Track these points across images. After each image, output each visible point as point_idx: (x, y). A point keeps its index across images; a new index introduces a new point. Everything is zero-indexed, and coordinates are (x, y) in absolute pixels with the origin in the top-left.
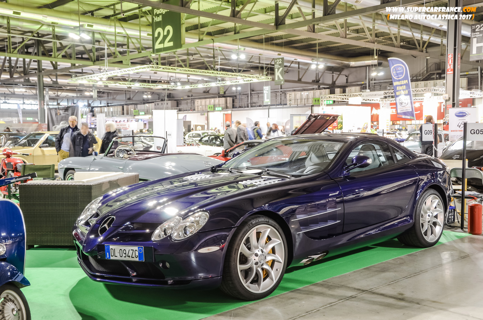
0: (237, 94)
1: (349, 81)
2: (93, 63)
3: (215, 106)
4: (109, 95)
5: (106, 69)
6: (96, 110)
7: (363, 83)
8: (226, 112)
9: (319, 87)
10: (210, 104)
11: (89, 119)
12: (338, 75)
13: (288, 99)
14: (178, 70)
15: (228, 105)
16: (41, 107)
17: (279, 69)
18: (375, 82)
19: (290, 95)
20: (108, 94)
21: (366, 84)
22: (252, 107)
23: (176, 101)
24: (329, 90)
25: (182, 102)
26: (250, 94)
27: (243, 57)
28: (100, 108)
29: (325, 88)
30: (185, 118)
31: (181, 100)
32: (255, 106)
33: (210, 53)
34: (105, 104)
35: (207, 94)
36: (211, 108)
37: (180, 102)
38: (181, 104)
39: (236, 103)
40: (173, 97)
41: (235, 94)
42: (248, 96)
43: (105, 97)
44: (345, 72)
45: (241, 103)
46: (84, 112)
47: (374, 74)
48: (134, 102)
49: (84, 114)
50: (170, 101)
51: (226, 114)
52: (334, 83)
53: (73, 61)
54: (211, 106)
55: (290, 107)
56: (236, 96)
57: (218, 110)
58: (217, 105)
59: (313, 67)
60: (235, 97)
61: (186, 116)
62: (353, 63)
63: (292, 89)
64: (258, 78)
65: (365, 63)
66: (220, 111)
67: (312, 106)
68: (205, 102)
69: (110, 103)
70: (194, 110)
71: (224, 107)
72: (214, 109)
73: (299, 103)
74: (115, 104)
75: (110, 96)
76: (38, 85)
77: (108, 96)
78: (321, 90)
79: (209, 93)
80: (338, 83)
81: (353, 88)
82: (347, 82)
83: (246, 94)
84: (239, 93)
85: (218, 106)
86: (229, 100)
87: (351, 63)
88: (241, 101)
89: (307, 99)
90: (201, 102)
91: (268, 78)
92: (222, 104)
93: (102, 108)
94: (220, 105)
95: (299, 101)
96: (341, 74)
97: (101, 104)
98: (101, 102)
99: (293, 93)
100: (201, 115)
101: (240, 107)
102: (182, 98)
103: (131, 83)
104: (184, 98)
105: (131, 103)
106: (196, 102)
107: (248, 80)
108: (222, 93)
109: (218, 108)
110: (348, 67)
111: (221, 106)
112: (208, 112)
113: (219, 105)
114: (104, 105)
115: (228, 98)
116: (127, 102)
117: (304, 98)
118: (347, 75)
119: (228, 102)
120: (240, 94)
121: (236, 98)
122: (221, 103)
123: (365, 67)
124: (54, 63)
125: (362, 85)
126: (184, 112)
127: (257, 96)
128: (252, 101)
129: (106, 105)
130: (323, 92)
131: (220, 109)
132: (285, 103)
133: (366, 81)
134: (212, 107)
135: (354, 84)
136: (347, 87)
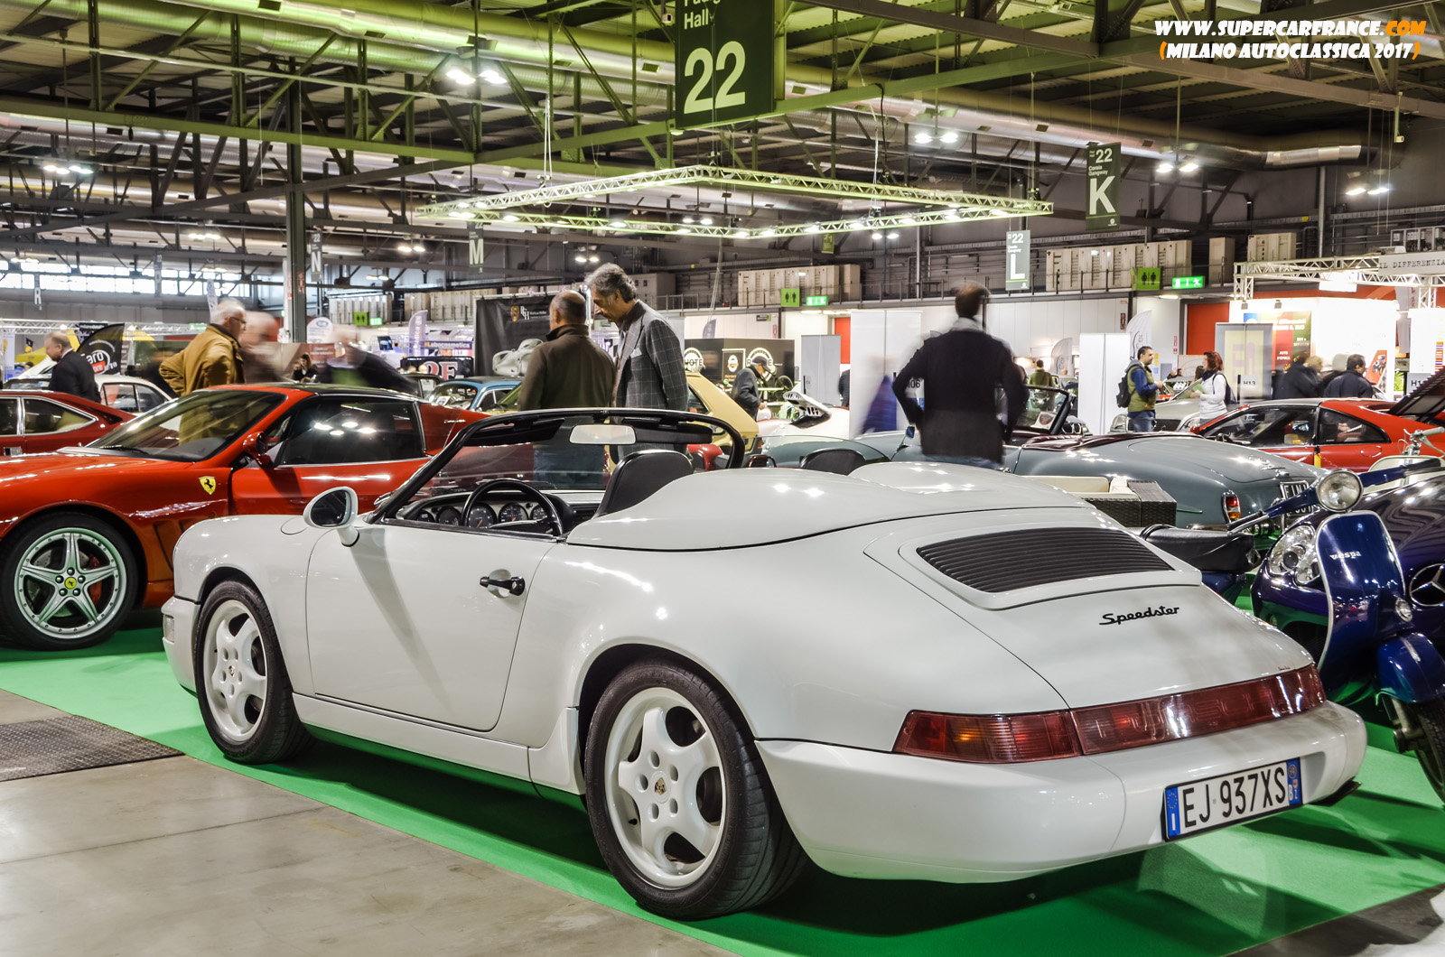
0: (877, 252)
1: (1257, 212)
2: (476, 157)
3: (803, 293)
4: (454, 253)
5: (548, 178)
6: (410, 299)
7: (1304, 219)
8: (839, 313)
9: (1154, 231)
10: (786, 285)
11: (418, 328)
12: (1220, 194)
13: (1048, 272)
14: (776, 181)
15: (847, 290)
16: (297, 291)
17: (1101, 180)
18: (1346, 216)
19: (1056, 260)
20: (449, 251)
21: (1316, 223)
22: (925, 295)
23: (673, 275)
24: (1190, 242)
25: (692, 278)
26: (921, 253)
27: (950, 138)
28: (424, 294)
29: (1173, 237)
30: (710, 329)
31: (691, 270)
32: (938, 294)
33: (821, 125)
34: (439, 281)
35: (781, 254)
36: (791, 298)
37: (686, 278)
38: (689, 286)
39: (873, 282)
40: (664, 262)
41: (868, 254)
42: (913, 262)
43: (441, 258)
44: (1244, 184)
45: (887, 284)
46: (373, 307)
47: (1354, 192)
48: (533, 278)
49: (372, 314)
50: (655, 275)
51: (837, 319)
52: (1207, 219)
53: (407, 151)
54: (791, 292)
55: (1057, 297)
56: (871, 260)
57: (816, 304)
58: (810, 288)
59: (1164, 169)
60: (868, 265)
61: (713, 323)
62: (1274, 156)
63: (1061, 239)
64: (1012, 205)
65: (1317, 155)
66: (821, 308)
67: (1132, 295)
68: (772, 279)
69: (457, 280)
70: (735, 303)
71: (835, 295)
72: (802, 303)
73: (1087, 284)
74: (473, 282)
75: (457, 257)
76: (288, 225)
77: (449, 257)
78: (1163, 244)
79: (787, 249)
80: (1220, 218)
81: (1273, 239)
82: (1250, 216)
83: (906, 255)
84: (883, 252)
85: (813, 291)
86: (850, 272)
87: (1269, 153)
88: (887, 276)
89: (1114, 271)
90: (757, 280)
91: (1043, 207)
92: (827, 287)
93: (432, 295)
94: (821, 288)
95: (1088, 277)
96: (1231, 190)
97: (425, 282)
98: (425, 277)
99: (1066, 253)
100: (759, 319)
101: (886, 296)
102: (693, 266)
103: (598, 220)
104: (699, 266)
105: (526, 278)
106: (740, 279)
107: (974, 214)
108: (827, 249)
109: (816, 298)
110: (1260, 166)
111: (824, 291)
112: (782, 310)
113: (818, 290)
114: (436, 286)
115: (848, 268)
116: (510, 276)
117: (1104, 268)
118: (1251, 195)
119: (847, 279)
120: (886, 253)
121: (873, 268)
122: (823, 282)
123: (1315, 169)
124: (343, 155)
125: (1302, 225)
126: (701, 310)
127: (943, 261)
128: (926, 276)
129: (443, 285)
130: (1168, 248)
131: (823, 301)
132: (1041, 284)
133: (1317, 213)
134: (794, 296)
135: (1274, 222)
136: (1250, 232)
